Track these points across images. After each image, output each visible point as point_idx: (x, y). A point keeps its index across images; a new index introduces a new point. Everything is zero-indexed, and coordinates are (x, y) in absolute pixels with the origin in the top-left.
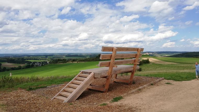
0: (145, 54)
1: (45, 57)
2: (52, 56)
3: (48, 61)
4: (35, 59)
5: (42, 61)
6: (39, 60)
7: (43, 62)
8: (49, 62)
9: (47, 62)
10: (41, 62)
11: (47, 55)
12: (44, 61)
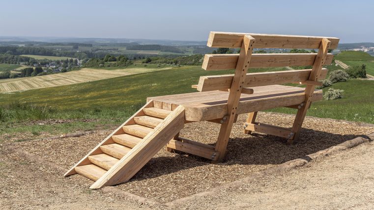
0: (356, 50)
1: (72, 47)
2: (91, 45)
3: (80, 60)
4: (45, 53)
5: (65, 58)
6: (55, 55)
7: (66, 62)
8: (81, 62)
9: (76, 61)
10: (62, 61)
11: (77, 42)
12: (69, 59)
